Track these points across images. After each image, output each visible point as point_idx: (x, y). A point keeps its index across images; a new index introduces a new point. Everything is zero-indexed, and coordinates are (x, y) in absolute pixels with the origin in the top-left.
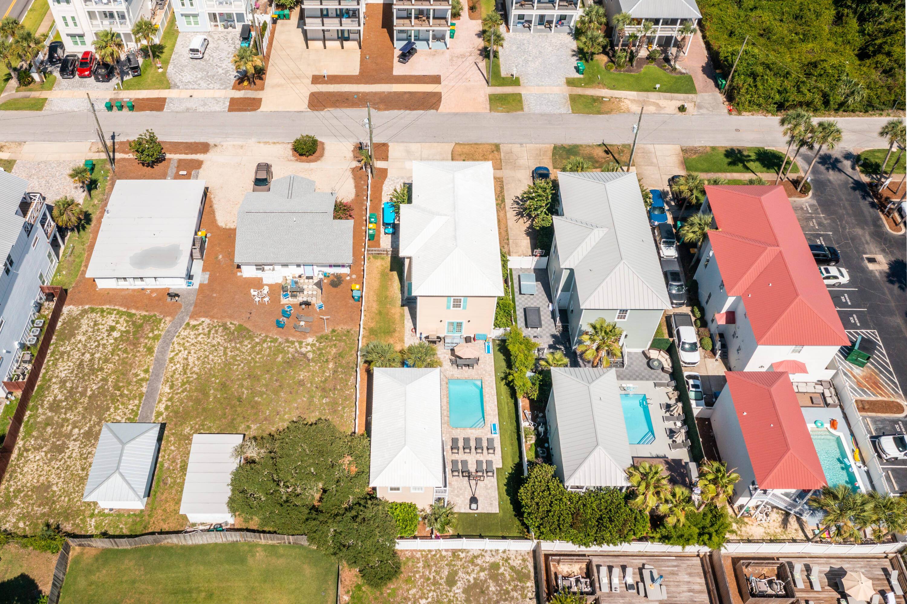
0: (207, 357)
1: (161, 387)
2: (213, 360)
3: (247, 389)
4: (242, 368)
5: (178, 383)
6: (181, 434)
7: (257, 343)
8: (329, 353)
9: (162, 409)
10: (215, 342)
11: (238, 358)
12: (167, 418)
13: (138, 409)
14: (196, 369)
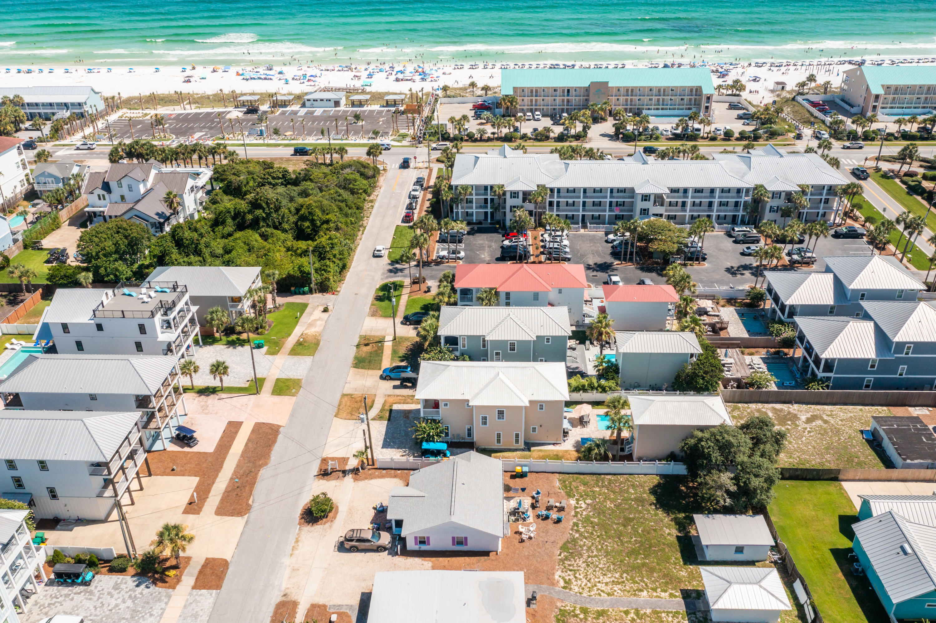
0: (601, 569)
1: (642, 599)
2: (605, 564)
3: (632, 538)
4: (610, 543)
5: (635, 587)
6: (689, 577)
7: (581, 535)
8: (584, 491)
9: (667, 594)
10: (584, 565)
11: (600, 547)
12: (675, 589)
13: (671, 612)
14: (617, 575)
